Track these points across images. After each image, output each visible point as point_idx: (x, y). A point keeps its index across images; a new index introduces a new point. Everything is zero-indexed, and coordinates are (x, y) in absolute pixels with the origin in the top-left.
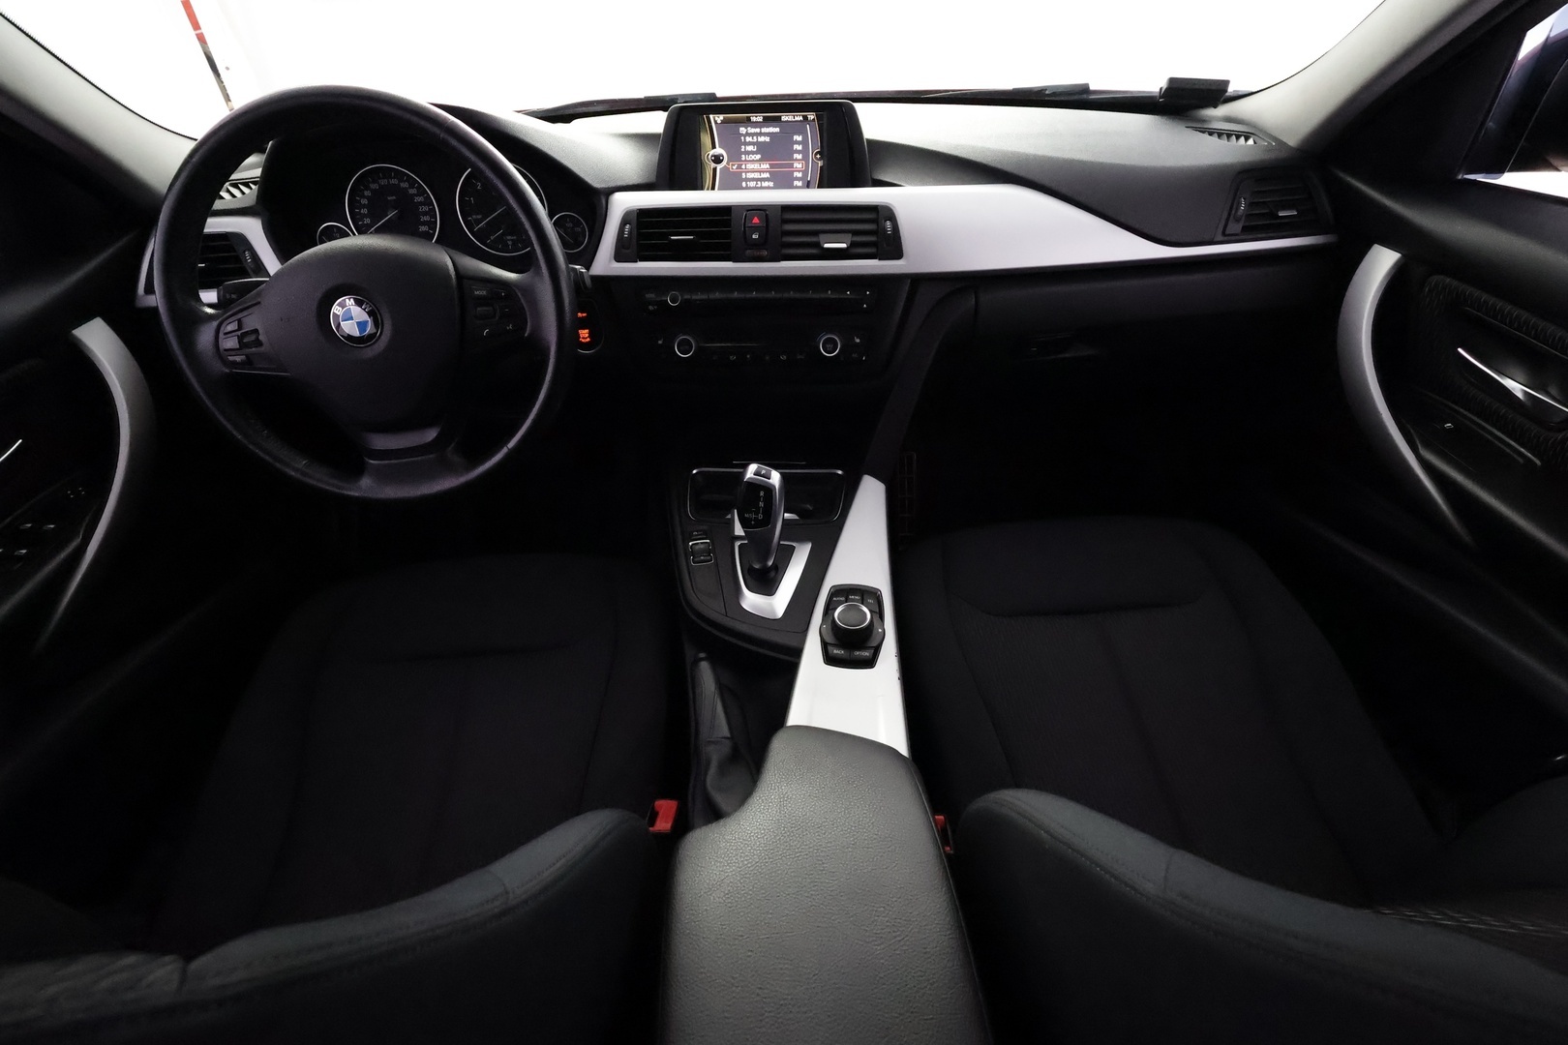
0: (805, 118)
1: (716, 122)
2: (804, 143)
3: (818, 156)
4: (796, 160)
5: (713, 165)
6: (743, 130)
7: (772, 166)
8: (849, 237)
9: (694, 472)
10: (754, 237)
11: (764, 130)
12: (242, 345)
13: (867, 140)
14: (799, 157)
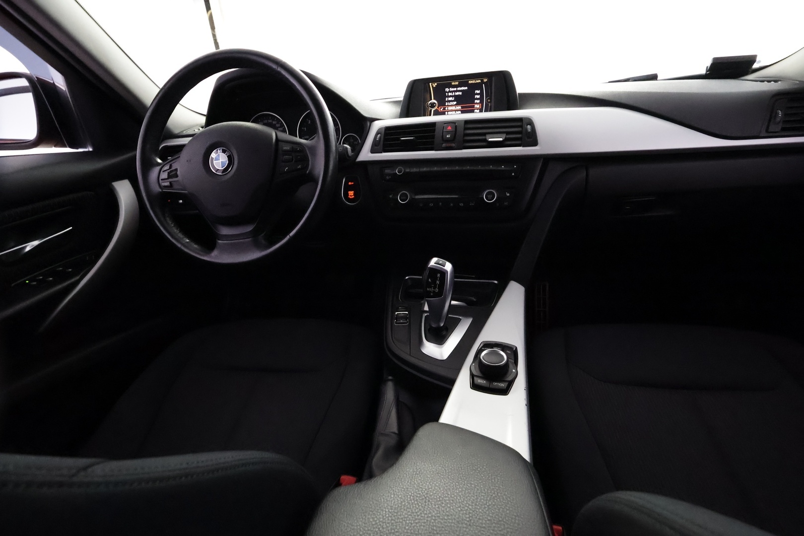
0: (482, 81)
1: (432, 86)
2: (481, 94)
3: (489, 101)
4: (476, 103)
5: (430, 108)
6: (447, 90)
7: (462, 107)
8: (504, 136)
9: (407, 278)
10: (448, 136)
11: (459, 89)
12: (169, 177)
13: (519, 94)
14: (478, 101)
